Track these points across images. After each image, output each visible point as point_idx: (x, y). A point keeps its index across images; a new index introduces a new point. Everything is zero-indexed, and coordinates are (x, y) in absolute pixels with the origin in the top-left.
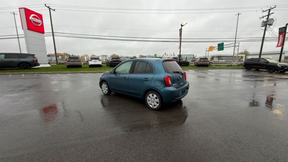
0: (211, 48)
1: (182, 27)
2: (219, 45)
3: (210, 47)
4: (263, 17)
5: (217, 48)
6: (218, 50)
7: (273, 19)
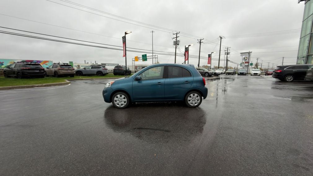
0: (137, 59)
1: (126, 35)
2: (143, 56)
3: (135, 57)
4: (174, 38)
5: (142, 58)
6: (143, 61)
7: (179, 41)
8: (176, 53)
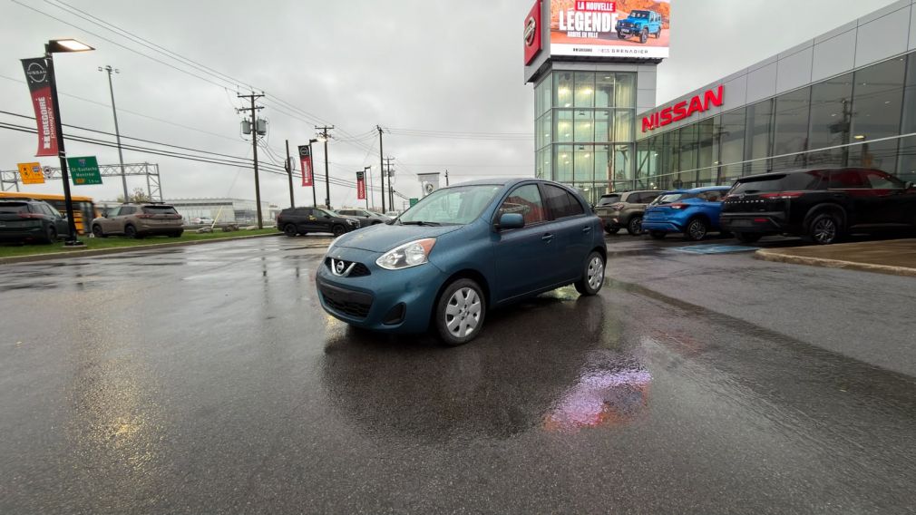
0: (33, 173)
4: (244, 110)
7: (265, 122)
8: (255, 160)
